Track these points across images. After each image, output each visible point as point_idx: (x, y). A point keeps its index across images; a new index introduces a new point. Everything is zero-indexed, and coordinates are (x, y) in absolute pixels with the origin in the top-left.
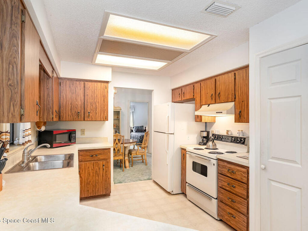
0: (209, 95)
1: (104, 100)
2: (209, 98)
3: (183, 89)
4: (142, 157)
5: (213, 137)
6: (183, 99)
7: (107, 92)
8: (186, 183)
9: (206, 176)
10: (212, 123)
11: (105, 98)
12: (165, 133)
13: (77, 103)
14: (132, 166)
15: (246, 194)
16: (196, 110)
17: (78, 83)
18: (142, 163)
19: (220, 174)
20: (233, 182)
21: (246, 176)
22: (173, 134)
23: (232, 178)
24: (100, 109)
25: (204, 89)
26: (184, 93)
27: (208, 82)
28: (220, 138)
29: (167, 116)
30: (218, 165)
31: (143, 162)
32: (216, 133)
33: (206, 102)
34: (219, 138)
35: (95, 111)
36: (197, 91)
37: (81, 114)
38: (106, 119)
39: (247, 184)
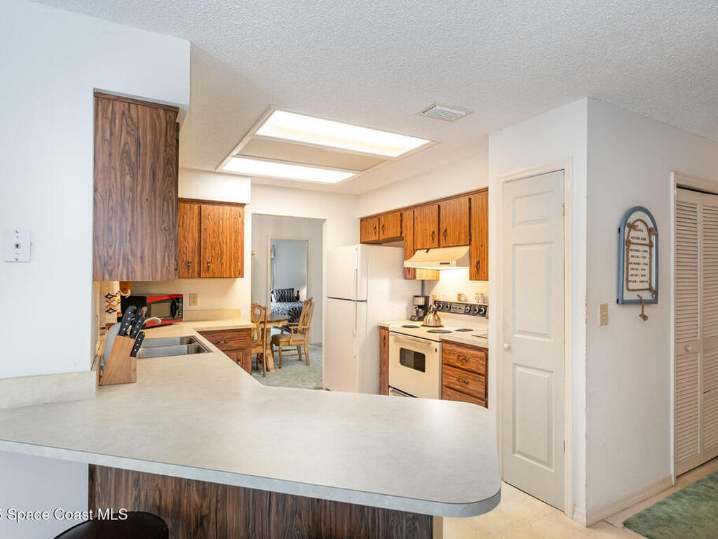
0: (429, 233)
1: (236, 240)
2: (429, 239)
3: (383, 220)
4: (299, 349)
5: (434, 306)
6: (382, 237)
7: (243, 223)
8: (389, 387)
9: (423, 370)
10: (434, 282)
11: (238, 234)
12: (350, 300)
13: (186, 244)
14: (280, 368)
15: (483, 391)
16: (406, 258)
17: (187, 206)
18: (300, 362)
19: (446, 364)
20: (465, 374)
21: (484, 363)
22: (365, 301)
23: (463, 369)
24: (228, 256)
25: (419, 223)
26: (383, 226)
27: (427, 210)
28: (447, 307)
29: (355, 268)
30: (443, 350)
31: (300, 359)
32: (441, 300)
33: (423, 244)
34: (444, 307)
35: (219, 260)
36: (408, 224)
37: (194, 266)
38: (241, 274)
39: (486, 376)
